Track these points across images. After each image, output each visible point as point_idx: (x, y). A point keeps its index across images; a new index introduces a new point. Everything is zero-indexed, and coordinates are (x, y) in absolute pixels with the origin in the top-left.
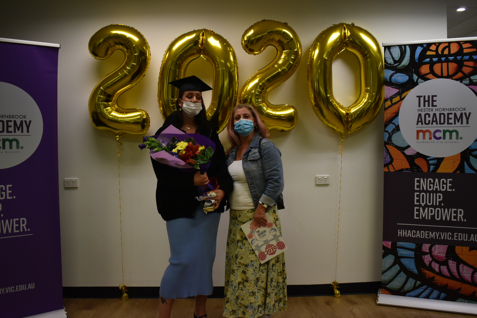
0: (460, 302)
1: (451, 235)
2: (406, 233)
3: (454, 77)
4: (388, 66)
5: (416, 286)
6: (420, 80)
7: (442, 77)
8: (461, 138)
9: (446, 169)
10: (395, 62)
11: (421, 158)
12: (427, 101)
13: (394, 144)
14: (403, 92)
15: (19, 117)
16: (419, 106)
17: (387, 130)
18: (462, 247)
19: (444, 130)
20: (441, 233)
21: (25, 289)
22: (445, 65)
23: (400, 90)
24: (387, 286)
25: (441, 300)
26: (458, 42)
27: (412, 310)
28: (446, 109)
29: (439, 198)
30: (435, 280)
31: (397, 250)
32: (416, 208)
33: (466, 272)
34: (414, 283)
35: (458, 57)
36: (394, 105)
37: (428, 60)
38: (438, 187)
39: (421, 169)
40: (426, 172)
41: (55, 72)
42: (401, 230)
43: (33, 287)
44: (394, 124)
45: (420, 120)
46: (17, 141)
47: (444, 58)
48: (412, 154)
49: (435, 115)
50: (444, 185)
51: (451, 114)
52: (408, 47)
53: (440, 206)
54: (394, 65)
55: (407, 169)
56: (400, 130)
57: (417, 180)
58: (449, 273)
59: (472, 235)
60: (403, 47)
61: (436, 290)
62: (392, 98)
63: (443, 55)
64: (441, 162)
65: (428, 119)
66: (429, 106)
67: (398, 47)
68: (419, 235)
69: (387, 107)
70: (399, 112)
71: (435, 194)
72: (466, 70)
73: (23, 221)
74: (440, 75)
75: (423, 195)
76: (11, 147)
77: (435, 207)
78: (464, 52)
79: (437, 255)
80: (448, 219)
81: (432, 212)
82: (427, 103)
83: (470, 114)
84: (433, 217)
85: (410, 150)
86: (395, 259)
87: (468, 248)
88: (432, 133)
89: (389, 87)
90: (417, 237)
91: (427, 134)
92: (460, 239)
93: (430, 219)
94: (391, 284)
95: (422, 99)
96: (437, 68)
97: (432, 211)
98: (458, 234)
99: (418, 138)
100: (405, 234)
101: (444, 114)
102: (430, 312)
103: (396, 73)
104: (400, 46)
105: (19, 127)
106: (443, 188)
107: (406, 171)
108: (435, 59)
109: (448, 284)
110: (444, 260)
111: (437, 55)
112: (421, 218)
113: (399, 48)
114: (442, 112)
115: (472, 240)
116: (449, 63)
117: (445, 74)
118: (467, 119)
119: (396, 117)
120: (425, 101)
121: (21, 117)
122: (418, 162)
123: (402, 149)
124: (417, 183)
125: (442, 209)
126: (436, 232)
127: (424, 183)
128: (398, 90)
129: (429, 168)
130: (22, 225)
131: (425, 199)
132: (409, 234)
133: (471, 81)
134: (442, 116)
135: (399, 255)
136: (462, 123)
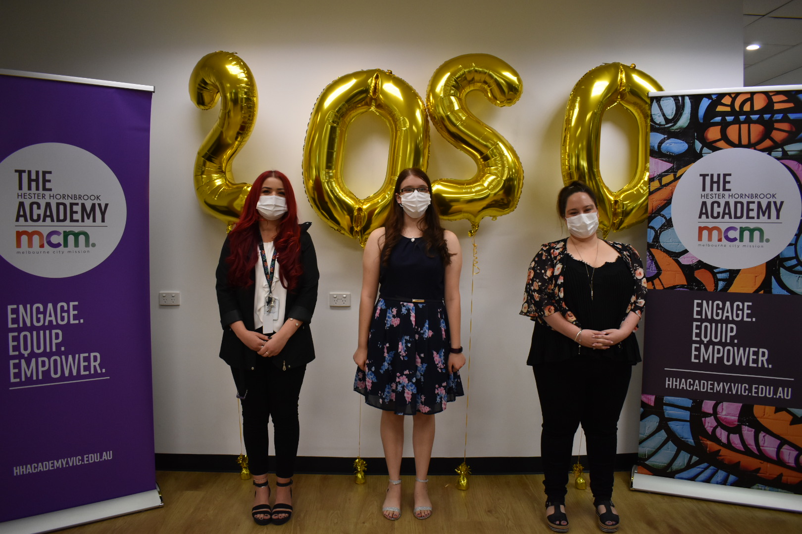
0: (758, 489)
1: (747, 387)
2: (678, 383)
3: (758, 147)
4: (656, 128)
5: (691, 463)
6: (705, 150)
7: (740, 145)
8: (768, 241)
9: (742, 287)
10: (667, 121)
11: (705, 269)
12: (715, 182)
13: (663, 247)
14: (679, 168)
15: (89, 198)
16: (704, 189)
17: (653, 226)
18: (763, 407)
19: (741, 228)
20: (732, 384)
21: (97, 459)
22: (744, 127)
23: (674, 164)
24: (647, 462)
25: (728, 485)
26: (766, 93)
27: (684, 499)
28: (745, 195)
29: (731, 331)
30: (721, 456)
31: (664, 408)
32: (694, 346)
33: (769, 445)
34: (688, 459)
35: (765, 116)
36: (665, 188)
37: (718, 119)
38: (730, 314)
39: (704, 286)
40: (712, 291)
41: (148, 130)
42: (671, 379)
43: (110, 457)
44: (663, 216)
45: (704, 211)
46: (86, 235)
47: (744, 117)
48: (691, 263)
49: (727, 203)
50: (739, 312)
51: (754, 202)
52: (687, 100)
53: (732, 344)
54: (666, 126)
55: (682, 286)
56: (673, 226)
57: (697, 303)
58: (742, 445)
59: (780, 389)
60: (680, 98)
61: (721, 470)
62: (661, 177)
63: (742, 112)
64: (736, 277)
65: (716, 210)
66: (718, 190)
67: (672, 99)
68: (698, 387)
69: (653, 191)
70: (672, 198)
71: (724, 325)
72: (778, 136)
73: (95, 357)
74: (736, 142)
75: (706, 327)
76: (77, 244)
77: (724, 345)
78: (775, 109)
79: (725, 418)
80: (744, 364)
81: (719, 352)
82: (715, 186)
83: (782, 203)
84: (720, 359)
85: (688, 258)
86: (660, 423)
87: (773, 408)
88: (723, 231)
89: (657, 160)
90: (694, 389)
91: (715, 233)
92: (762, 394)
93: (715, 362)
94: (652, 459)
95: (708, 179)
96: (732, 132)
97: (719, 350)
98: (759, 387)
99: (700, 238)
100: (676, 385)
101: (742, 203)
102: (713, 504)
103: (668, 138)
104: (675, 97)
105: (89, 213)
106: (738, 316)
107: (681, 289)
108: (729, 119)
109: (739, 462)
110: (735, 426)
111: (733, 112)
112: (702, 361)
113: (675, 100)
114: (739, 200)
115: (780, 397)
116: (751, 125)
117: (745, 141)
118: (778, 211)
119: (668, 206)
120: (712, 182)
121: (93, 198)
122: (700, 275)
123: (675, 256)
124: (697, 307)
125: (736, 348)
126: (725, 384)
127: (708, 309)
128: (672, 165)
129: (716, 285)
130: (93, 364)
131: (709, 332)
132: (683, 385)
133: (785, 153)
134: (739, 206)
135: (666, 417)
136: (769, 217)
